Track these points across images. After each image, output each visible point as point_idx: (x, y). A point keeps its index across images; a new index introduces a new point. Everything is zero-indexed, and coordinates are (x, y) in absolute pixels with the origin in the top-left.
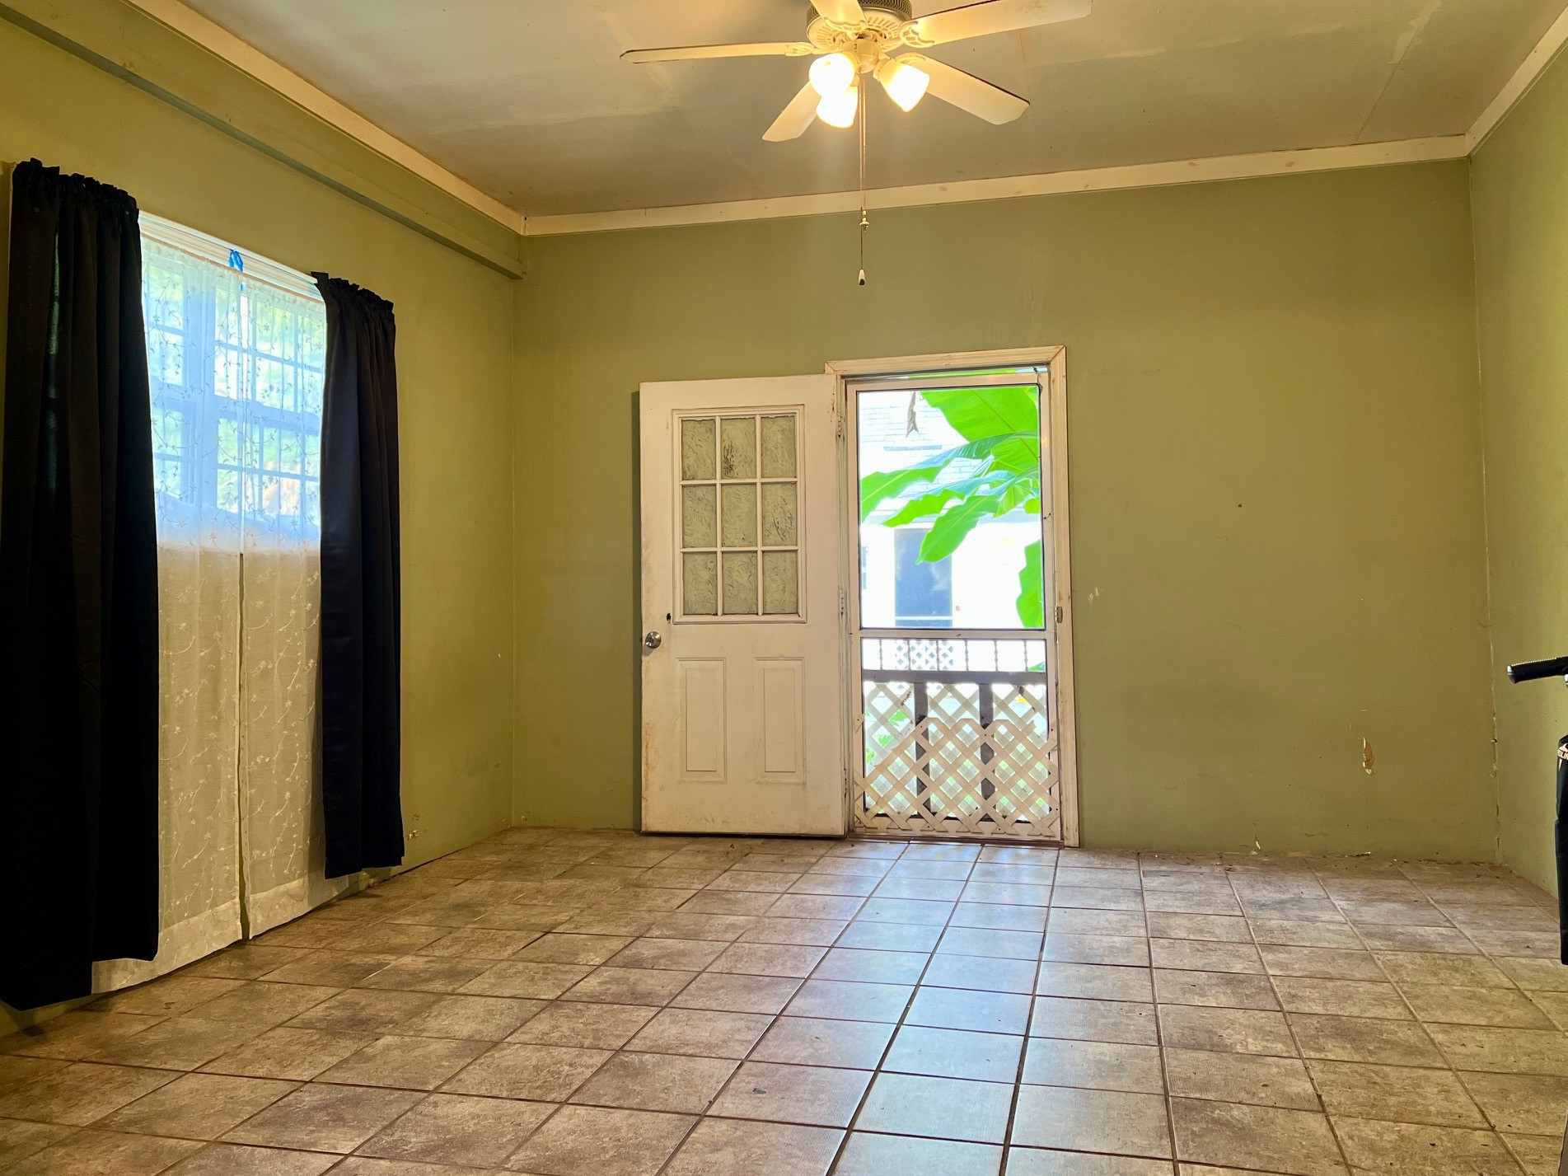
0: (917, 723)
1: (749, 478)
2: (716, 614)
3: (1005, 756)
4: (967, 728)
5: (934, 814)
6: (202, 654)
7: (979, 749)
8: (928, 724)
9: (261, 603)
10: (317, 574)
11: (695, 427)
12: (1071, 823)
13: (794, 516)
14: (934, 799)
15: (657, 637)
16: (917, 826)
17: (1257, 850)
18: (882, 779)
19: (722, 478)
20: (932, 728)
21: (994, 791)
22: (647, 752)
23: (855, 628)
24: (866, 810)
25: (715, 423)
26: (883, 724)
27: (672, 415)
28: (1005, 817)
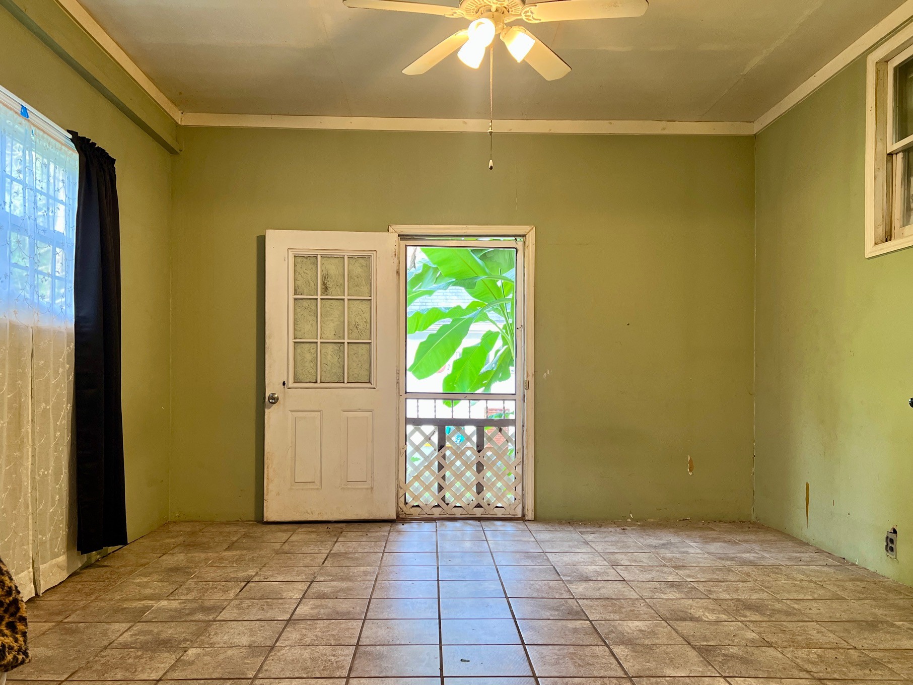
0: (439, 450)
1: (339, 295)
2: (316, 382)
3: (490, 468)
4: (469, 453)
5: (448, 504)
6: (9, 396)
7: (475, 465)
8: (445, 451)
9: (42, 362)
10: (73, 345)
11: (304, 260)
12: (530, 507)
13: (369, 321)
14: (448, 495)
15: (276, 396)
16: (437, 512)
17: (631, 518)
18: (416, 484)
19: (321, 295)
20: (448, 453)
21: (483, 490)
22: (268, 471)
23: (402, 392)
24: (406, 503)
25: (317, 259)
26: (417, 451)
27: (288, 252)
28: (489, 505)
